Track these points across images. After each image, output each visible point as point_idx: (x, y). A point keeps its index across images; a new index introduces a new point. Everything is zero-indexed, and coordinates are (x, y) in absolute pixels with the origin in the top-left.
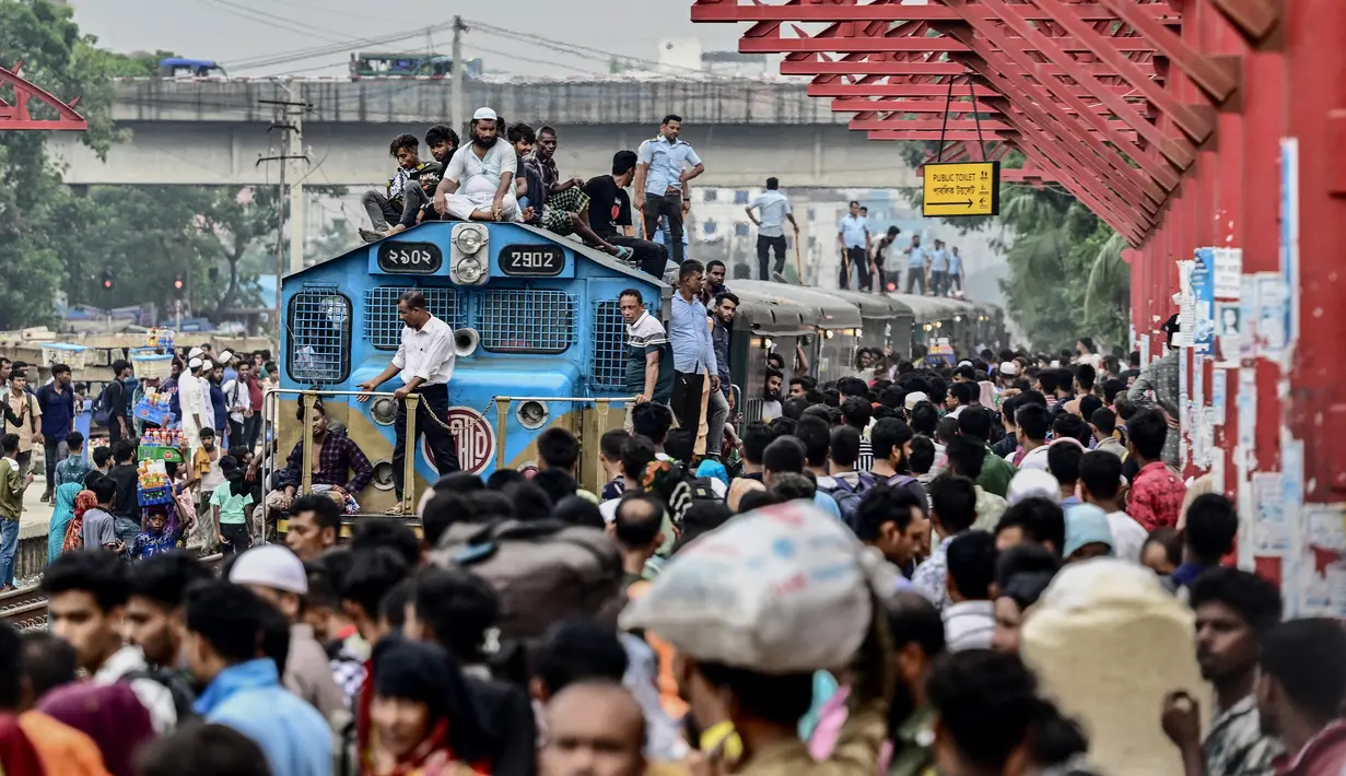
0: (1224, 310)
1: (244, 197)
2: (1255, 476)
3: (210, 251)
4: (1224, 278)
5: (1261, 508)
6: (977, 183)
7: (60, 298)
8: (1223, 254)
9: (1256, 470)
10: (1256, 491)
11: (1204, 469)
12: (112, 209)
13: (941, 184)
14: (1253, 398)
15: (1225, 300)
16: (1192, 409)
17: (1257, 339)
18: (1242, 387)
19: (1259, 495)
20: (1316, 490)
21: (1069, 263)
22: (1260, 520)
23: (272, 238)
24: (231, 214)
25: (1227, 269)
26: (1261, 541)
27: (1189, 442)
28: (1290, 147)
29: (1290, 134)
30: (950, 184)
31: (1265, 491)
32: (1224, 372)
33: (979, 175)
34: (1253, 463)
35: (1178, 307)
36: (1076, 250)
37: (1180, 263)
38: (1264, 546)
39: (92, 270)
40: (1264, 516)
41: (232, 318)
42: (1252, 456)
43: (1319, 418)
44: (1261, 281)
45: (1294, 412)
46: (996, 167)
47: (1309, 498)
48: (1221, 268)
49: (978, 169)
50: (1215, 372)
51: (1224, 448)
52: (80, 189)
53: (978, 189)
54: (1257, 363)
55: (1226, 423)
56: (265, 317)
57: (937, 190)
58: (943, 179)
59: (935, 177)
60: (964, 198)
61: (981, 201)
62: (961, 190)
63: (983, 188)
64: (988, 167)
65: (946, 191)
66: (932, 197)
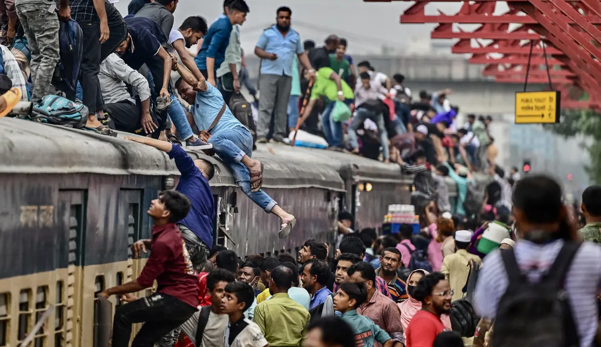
6: (547, 104)
13: (526, 105)
30: (531, 105)
33: (548, 99)
46: (558, 94)
49: (547, 95)
53: (547, 107)
57: (523, 108)
58: (527, 101)
59: (522, 100)
60: (540, 113)
61: (550, 115)
62: (537, 108)
63: (550, 107)
64: (553, 95)
65: (529, 108)
66: (520, 112)
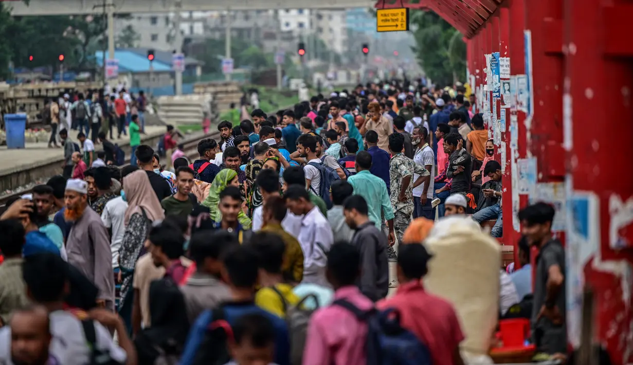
0: (504, 83)
1: (89, 19)
2: (519, 160)
3: (74, 42)
4: (504, 70)
5: (521, 173)
6: (400, 17)
7: (11, 65)
8: (503, 60)
9: (519, 158)
10: (519, 166)
11: (498, 146)
12: (32, 26)
13: (384, 18)
14: (517, 128)
15: (505, 79)
16: (493, 117)
17: (518, 103)
18: (512, 123)
19: (520, 169)
20: (543, 177)
21: (441, 41)
22: (520, 179)
23: (101, 37)
24: (83, 26)
25: (505, 66)
26: (521, 188)
27: (492, 131)
28: (528, 34)
29: (527, 29)
30: (388, 18)
31: (523, 167)
32: (505, 109)
33: (400, 14)
34: (517, 155)
35: (486, 74)
36: (443, 35)
37: (486, 55)
38: (523, 190)
39: (24, 52)
40: (522, 177)
41: (85, 71)
42: (517, 152)
43: (543, 148)
44: (518, 78)
45: (532, 146)
46: (408, 10)
47: (539, 181)
48: (502, 66)
49: (399, 11)
50: (501, 110)
51: (506, 142)
52: (18, 18)
53: (400, 20)
54: (518, 113)
55: (506, 131)
56: (98, 70)
57: (382, 20)
58: (385, 15)
59: (382, 15)
60: (394, 24)
61: (402, 25)
62: (393, 20)
63: (402, 19)
64: (404, 11)
65: (386, 20)
66: (381, 23)
